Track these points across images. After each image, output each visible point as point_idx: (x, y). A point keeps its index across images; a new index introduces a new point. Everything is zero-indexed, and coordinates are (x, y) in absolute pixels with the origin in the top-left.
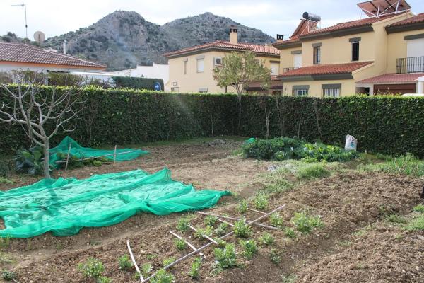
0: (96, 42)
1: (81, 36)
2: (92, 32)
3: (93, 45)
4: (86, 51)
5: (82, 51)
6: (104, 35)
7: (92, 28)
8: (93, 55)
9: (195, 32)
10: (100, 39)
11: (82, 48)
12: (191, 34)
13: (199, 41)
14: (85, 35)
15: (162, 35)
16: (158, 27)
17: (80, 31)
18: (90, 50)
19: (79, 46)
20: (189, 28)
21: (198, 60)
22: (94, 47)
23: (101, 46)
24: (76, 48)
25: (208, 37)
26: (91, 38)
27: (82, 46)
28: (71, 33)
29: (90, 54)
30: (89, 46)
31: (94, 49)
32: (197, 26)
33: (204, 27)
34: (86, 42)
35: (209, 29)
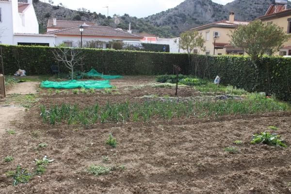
0: (178, 18)
1: (168, 14)
2: (176, 11)
3: (176, 19)
4: (171, 24)
5: (169, 24)
6: (184, 13)
7: (176, 9)
8: (175, 27)
9: (249, 9)
10: (181, 15)
11: (169, 22)
12: (246, 11)
13: (251, 15)
14: (171, 13)
15: (224, 12)
16: (221, 6)
17: (168, 11)
18: (174, 23)
19: (167, 21)
20: (244, 7)
21: (207, 32)
22: (177, 21)
23: (181, 20)
24: (165, 22)
25: (259, 12)
26: (175, 15)
27: (169, 20)
28: (163, 12)
29: (174, 26)
30: (173, 20)
31: (176, 23)
33: (256, 5)
34: (172, 18)
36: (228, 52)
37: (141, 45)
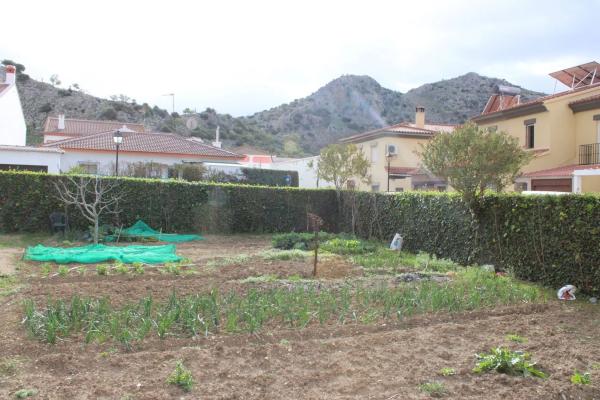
0: (315, 117)
1: (295, 109)
2: (310, 105)
3: (311, 121)
4: (301, 130)
5: (296, 129)
6: (325, 107)
7: (310, 99)
8: (310, 135)
9: (451, 101)
10: (319, 112)
11: (296, 125)
12: (446, 104)
13: (457, 113)
14: (300, 108)
15: (405, 106)
16: (398, 95)
17: (295, 104)
18: (307, 128)
19: (293, 122)
20: (443, 96)
21: (372, 147)
22: (312, 123)
23: (320, 122)
24: (288, 125)
25: (471, 107)
26: (307, 112)
27: (297, 122)
28: (284, 106)
29: (306, 133)
30: (305, 122)
31: (311, 127)
32: (455, 93)
33: (465, 95)
34: (302, 117)
35: (472, 96)
36: (416, 186)
37: (240, 172)
